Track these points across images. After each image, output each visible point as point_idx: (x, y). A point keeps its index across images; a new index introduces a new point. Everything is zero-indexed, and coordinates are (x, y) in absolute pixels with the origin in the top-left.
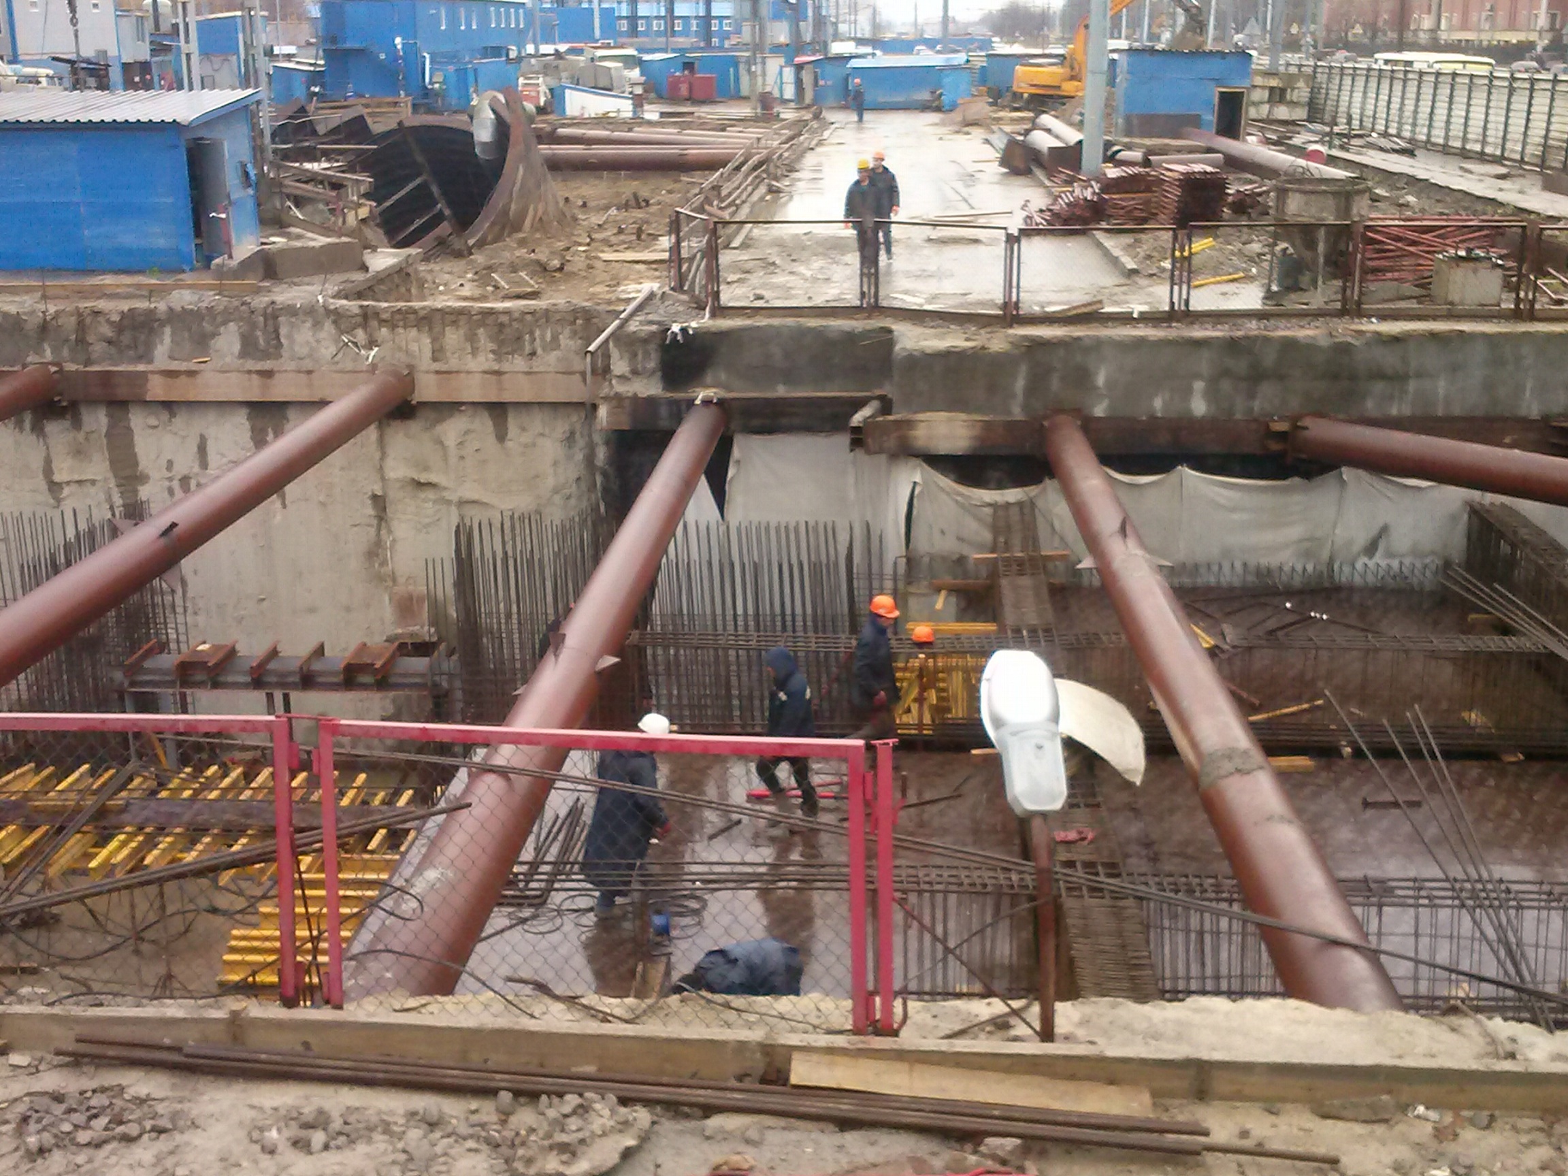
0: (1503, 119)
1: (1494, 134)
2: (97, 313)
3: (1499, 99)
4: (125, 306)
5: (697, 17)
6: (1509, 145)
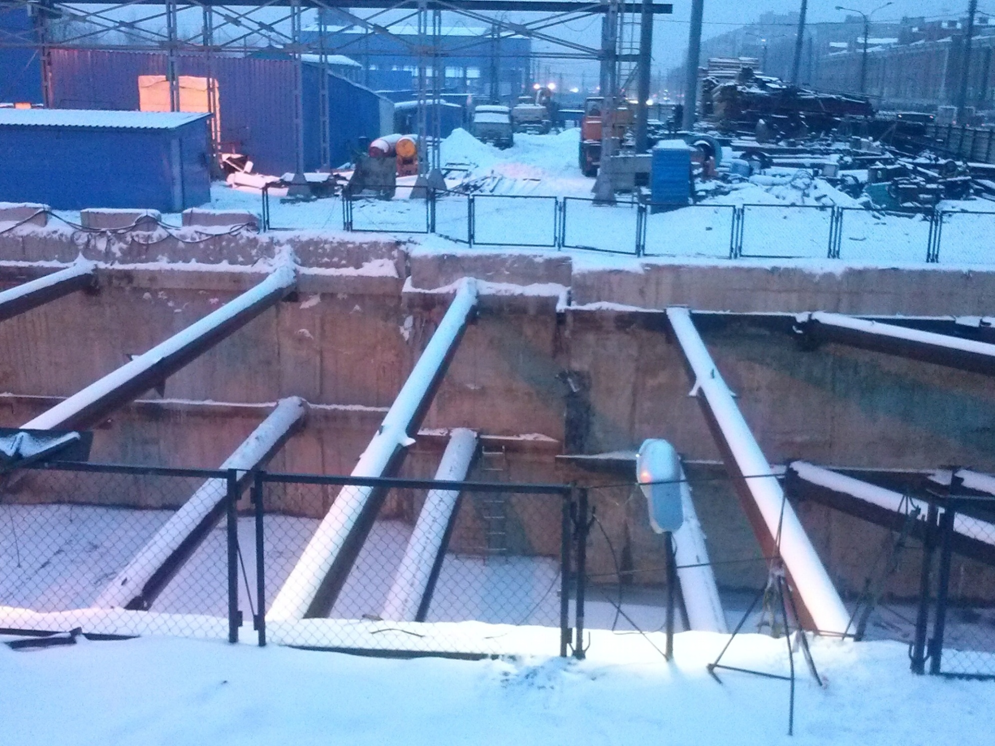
5: (458, 78)
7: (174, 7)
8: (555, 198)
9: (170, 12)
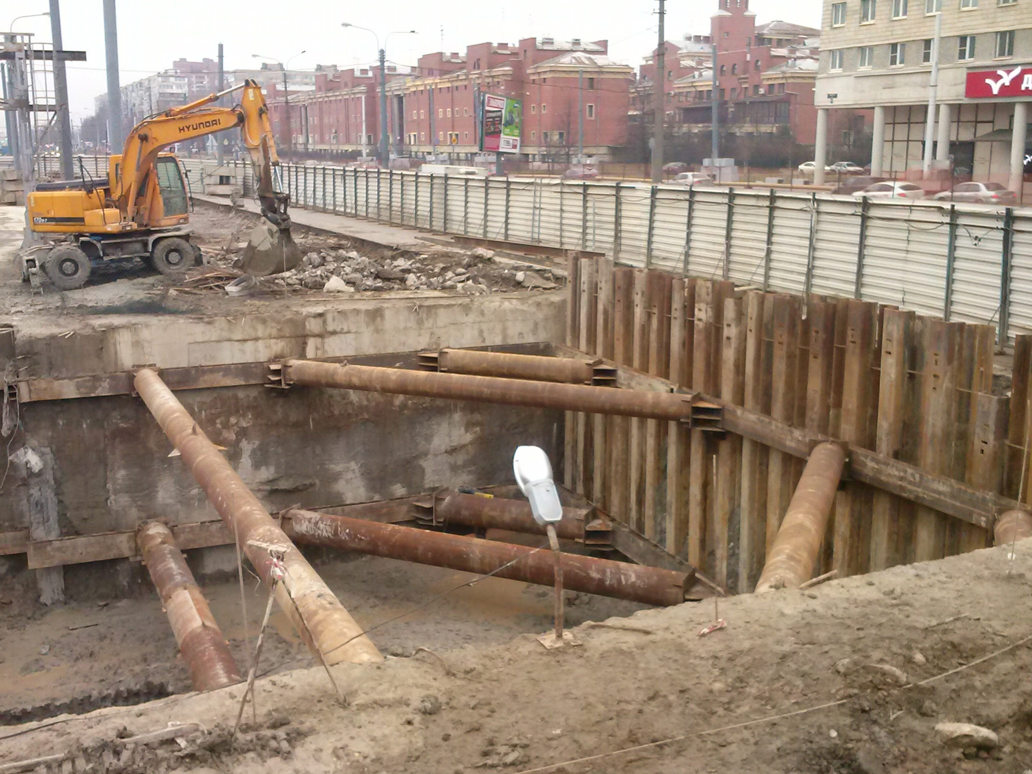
0: (353, 194)
1: (350, 201)
3: (350, 181)
6: (359, 208)
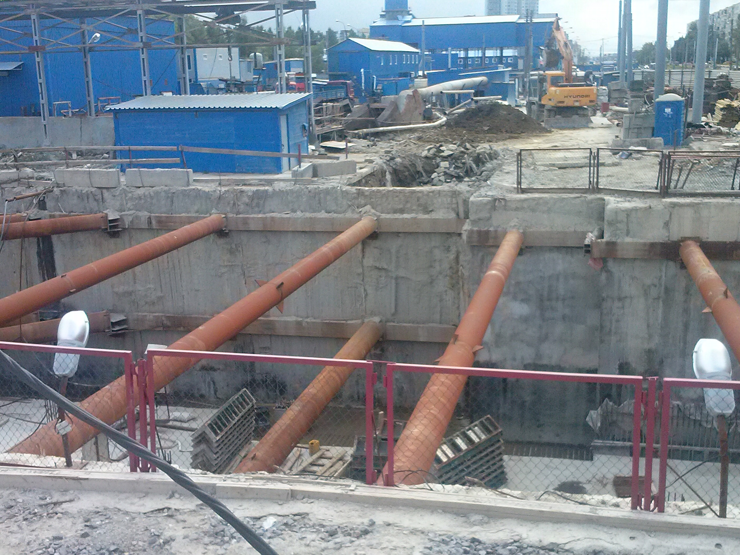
2: (242, 192)
4: (254, 188)
7: (281, 12)
8: (590, 149)
9: (279, 15)
